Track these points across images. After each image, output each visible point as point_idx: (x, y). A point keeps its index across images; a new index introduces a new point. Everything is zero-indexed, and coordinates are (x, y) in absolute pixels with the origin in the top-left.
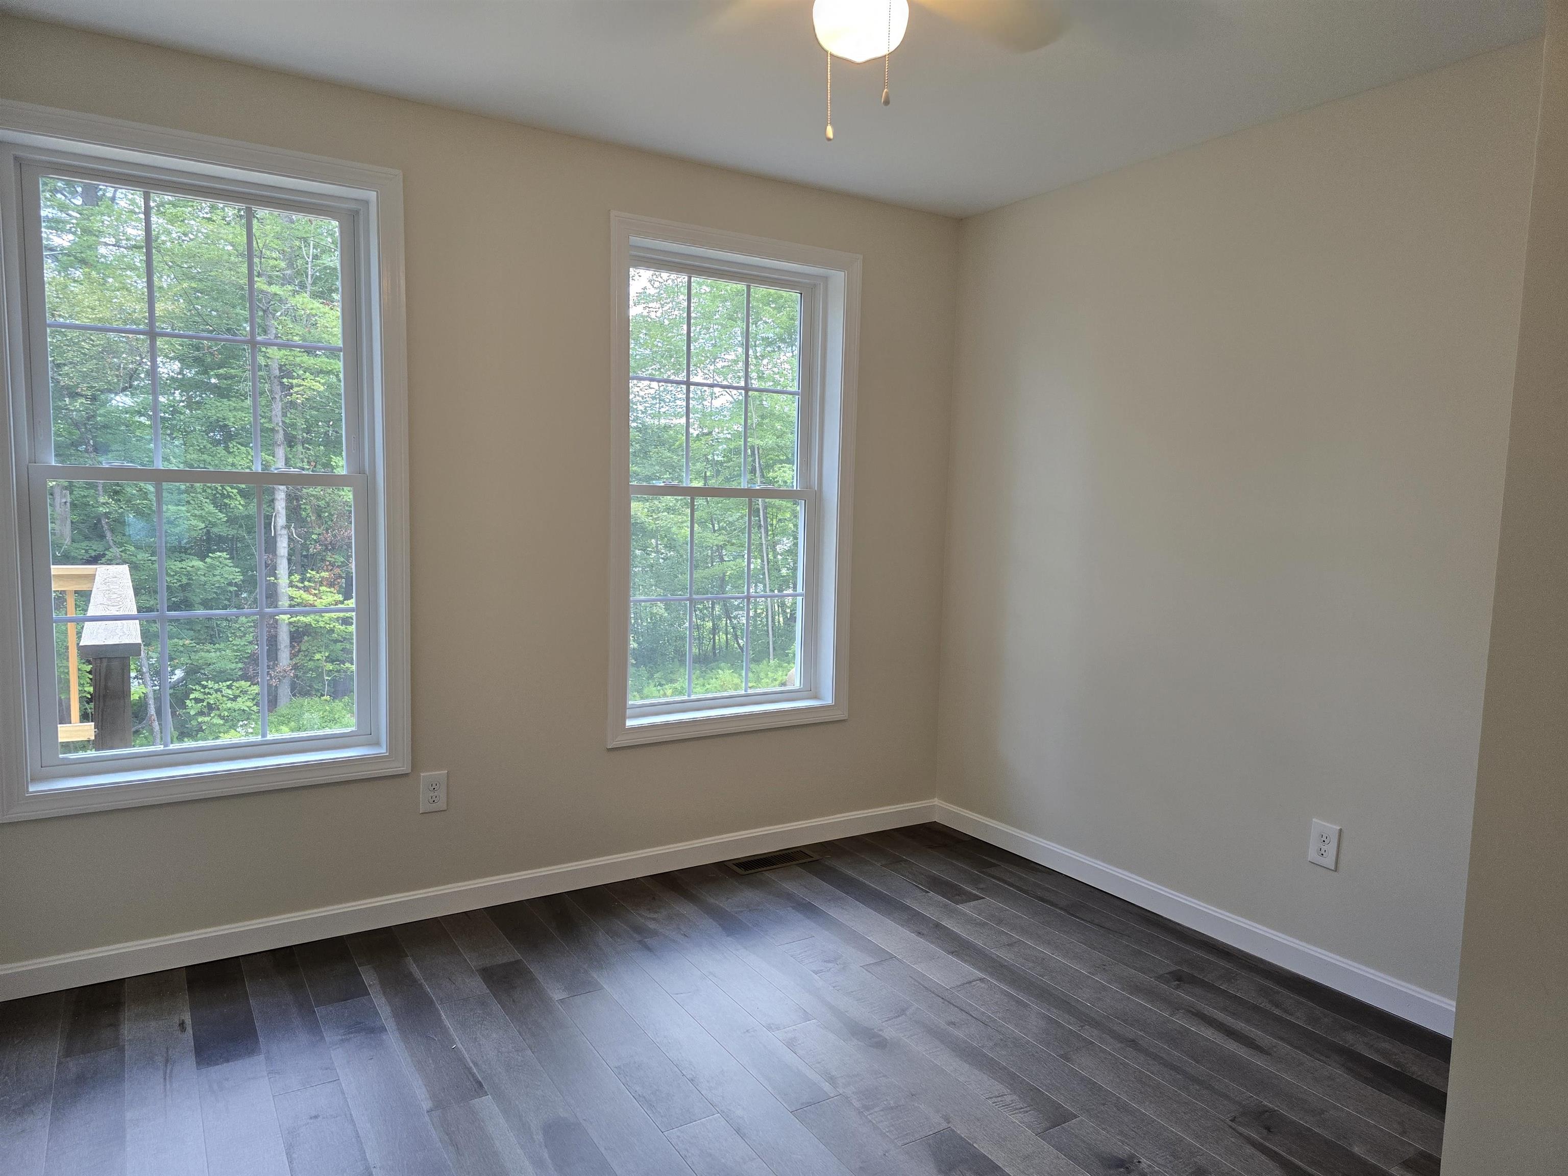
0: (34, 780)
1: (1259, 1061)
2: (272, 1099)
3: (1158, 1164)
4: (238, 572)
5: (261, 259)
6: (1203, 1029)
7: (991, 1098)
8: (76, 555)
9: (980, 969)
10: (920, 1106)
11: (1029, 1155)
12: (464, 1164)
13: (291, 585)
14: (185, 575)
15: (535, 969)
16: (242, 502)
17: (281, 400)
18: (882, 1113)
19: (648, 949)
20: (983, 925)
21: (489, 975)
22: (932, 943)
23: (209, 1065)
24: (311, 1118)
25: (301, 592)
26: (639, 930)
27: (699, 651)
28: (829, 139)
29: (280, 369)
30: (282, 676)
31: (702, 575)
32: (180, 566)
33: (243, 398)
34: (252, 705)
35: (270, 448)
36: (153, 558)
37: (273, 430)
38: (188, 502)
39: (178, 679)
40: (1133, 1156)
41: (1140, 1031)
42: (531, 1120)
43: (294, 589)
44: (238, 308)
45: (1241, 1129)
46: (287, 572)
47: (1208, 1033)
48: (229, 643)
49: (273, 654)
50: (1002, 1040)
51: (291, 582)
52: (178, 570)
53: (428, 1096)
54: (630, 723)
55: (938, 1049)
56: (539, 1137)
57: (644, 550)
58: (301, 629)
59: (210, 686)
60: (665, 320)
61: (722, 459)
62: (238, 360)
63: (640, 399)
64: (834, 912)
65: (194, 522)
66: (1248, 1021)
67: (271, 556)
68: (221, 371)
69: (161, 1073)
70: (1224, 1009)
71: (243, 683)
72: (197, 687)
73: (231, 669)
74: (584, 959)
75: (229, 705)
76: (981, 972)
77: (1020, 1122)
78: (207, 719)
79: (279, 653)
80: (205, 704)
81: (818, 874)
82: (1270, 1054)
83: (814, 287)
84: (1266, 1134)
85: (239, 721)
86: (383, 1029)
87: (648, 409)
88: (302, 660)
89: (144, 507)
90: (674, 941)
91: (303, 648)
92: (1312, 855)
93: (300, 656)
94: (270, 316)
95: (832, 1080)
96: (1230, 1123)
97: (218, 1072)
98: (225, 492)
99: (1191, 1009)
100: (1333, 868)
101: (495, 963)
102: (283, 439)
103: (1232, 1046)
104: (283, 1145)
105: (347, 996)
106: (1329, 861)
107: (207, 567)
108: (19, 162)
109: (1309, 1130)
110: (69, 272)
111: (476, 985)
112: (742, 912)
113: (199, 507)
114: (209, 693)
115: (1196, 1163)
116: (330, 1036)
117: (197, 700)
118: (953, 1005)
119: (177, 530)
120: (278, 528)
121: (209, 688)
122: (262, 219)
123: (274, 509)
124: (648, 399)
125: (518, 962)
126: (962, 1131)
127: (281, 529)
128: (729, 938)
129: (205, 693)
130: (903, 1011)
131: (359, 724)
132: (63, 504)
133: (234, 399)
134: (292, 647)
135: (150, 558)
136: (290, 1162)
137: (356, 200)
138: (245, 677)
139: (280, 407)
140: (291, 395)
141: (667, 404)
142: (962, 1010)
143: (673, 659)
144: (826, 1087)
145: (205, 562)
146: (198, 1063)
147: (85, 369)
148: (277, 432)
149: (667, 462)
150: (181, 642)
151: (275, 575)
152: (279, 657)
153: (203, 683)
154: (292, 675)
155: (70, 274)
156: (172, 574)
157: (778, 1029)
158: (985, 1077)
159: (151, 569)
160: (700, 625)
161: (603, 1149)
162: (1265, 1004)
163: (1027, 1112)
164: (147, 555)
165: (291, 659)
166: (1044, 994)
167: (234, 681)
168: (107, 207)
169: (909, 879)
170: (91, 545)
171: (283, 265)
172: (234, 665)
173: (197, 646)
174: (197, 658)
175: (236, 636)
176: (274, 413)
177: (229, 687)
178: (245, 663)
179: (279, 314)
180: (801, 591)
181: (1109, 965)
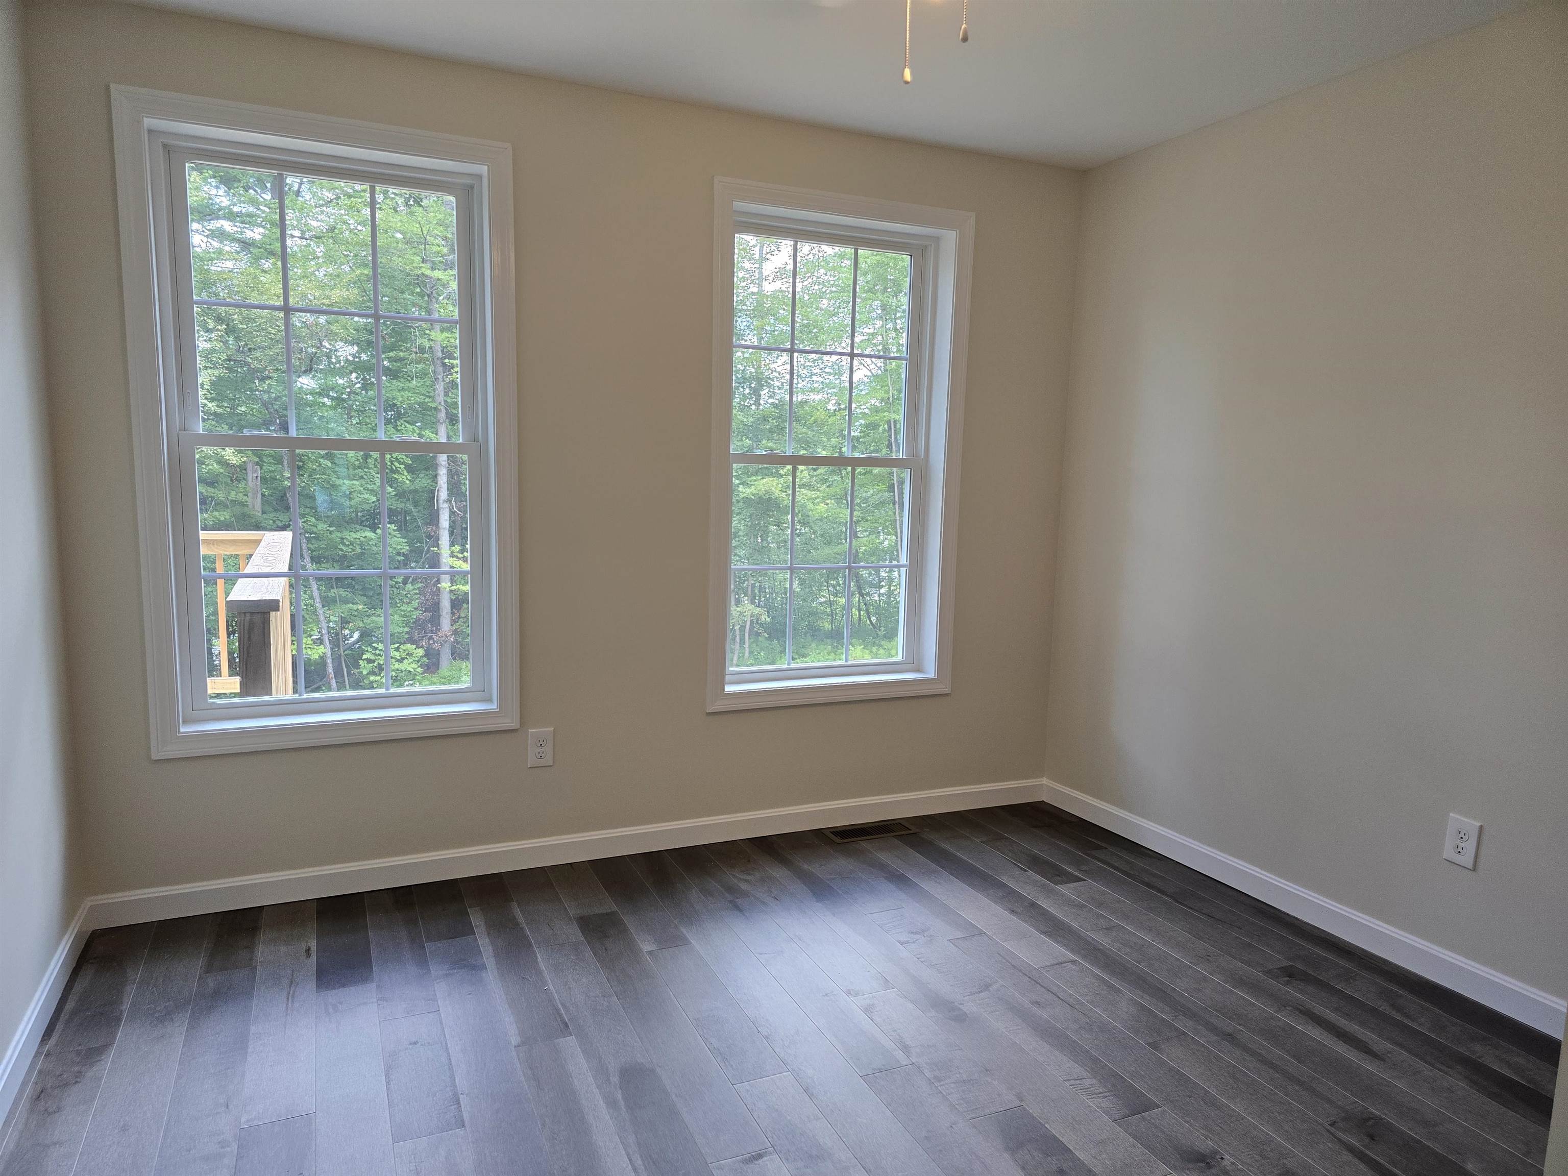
0: (186, 722)
1: (1369, 1066)
2: (378, 1024)
3: (1242, 1162)
4: (405, 543)
5: (425, 246)
6: (1310, 1028)
7: (1068, 1080)
8: (265, 525)
9: (1072, 951)
10: (994, 1082)
11: (1103, 1141)
12: (543, 1098)
13: (452, 555)
14: (359, 544)
15: (629, 921)
16: (409, 478)
17: (444, 381)
18: (953, 1085)
19: (737, 908)
20: (1082, 907)
21: (585, 923)
22: (1026, 921)
23: (327, 988)
24: (411, 1044)
25: (461, 562)
26: (731, 890)
27: (832, 626)
28: (907, 83)
29: (443, 351)
30: (443, 641)
31: (835, 551)
32: (355, 536)
33: (409, 378)
34: (417, 667)
35: (434, 426)
36: (332, 529)
37: (436, 409)
39: (354, 641)
40: (1216, 1152)
41: (1240, 1025)
42: (609, 1062)
43: (455, 559)
44: (407, 294)
45: (1340, 1134)
46: (448, 543)
47: (1316, 1033)
48: (397, 608)
49: (435, 620)
50: (1087, 1023)
51: (452, 552)
52: (352, 540)
53: (517, 1032)
54: (729, 689)
55: (1020, 1027)
56: (615, 1079)
57: (778, 526)
58: (460, 597)
59: (380, 648)
60: (805, 295)
61: (859, 434)
62: (407, 343)
63: (777, 375)
64: (927, 885)
65: (367, 496)
66: (1362, 1024)
67: (434, 528)
68: (391, 354)
69: (285, 993)
70: (1337, 1010)
71: (409, 646)
72: (369, 649)
73: (398, 633)
74: (676, 914)
75: (397, 666)
76: (1074, 955)
77: (1097, 1107)
78: (377, 678)
79: (441, 619)
80: (375, 664)
81: (912, 845)
82: (1383, 1060)
83: (924, 249)
84: (1367, 1141)
85: (405, 681)
86: (483, 967)
87: (785, 384)
88: (462, 626)
89: (324, 482)
90: (764, 903)
91: (463, 615)
92: (1448, 852)
93: (459, 622)
94: (434, 300)
95: (906, 1049)
96: (1329, 1127)
97: (333, 996)
98: (394, 468)
99: (1300, 1007)
100: (1471, 868)
101: (592, 913)
102: (445, 418)
103: (1341, 1049)
104: (383, 1067)
105: (454, 935)
106: (1467, 859)
107: (378, 538)
108: (167, 149)
109: (1418, 1141)
110: (260, 263)
111: (573, 932)
112: (834, 879)
113: (371, 481)
114: (379, 655)
115: (1284, 1164)
116: (436, 969)
117: (369, 661)
118: (1040, 984)
119: (353, 502)
120: (441, 501)
121: (379, 650)
122: (427, 207)
123: (437, 483)
124: (784, 375)
125: (613, 913)
126: (1034, 1110)
127: (443, 503)
128: (820, 904)
129: (375, 654)
130: (987, 987)
131: (473, 682)
132: (254, 478)
133: (402, 380)
134: (453, 614)
135: (328, 528)
136: (388, 1083)
137: (471, 175)
138: (411, 641)
139: (442, 387)
140: (452, 374)
141: (803, 379)
142: (1049, 990)
143: (805, 633)
144: (900, 1055)
145: (376, 534)
146: (318, 987)
147: (271, 353)
148: (440, 410)
149: (802, 437)
150: (355, 607)
151: (438, 546)
152: (441, 622)
153: (374, 645)
154: (452, 640)
155: (261, 265)
156: (347, 543)
157: (857, 994)
158: (1065, 1059)
159: (330, 539)
160: (833, 601)
161: (674, 1096)
162: (1384, 1007)
163: (1106, 1097)
164: (326, 526)
165: (452, 625)
166: (1140, 982)
167: (401, 644)
168: (291, 201)
169: (1008, 856)
170: (278, 516)
171: (445, 250)
172: (402, 629)
173: (369, 611)
174: (369, 622)
175: (404, 602)
176: (437, 392)
177: (397, 649)
178: (411, 627)
179: (441, 298)
180: (905, 562)
181: (1214, 955)
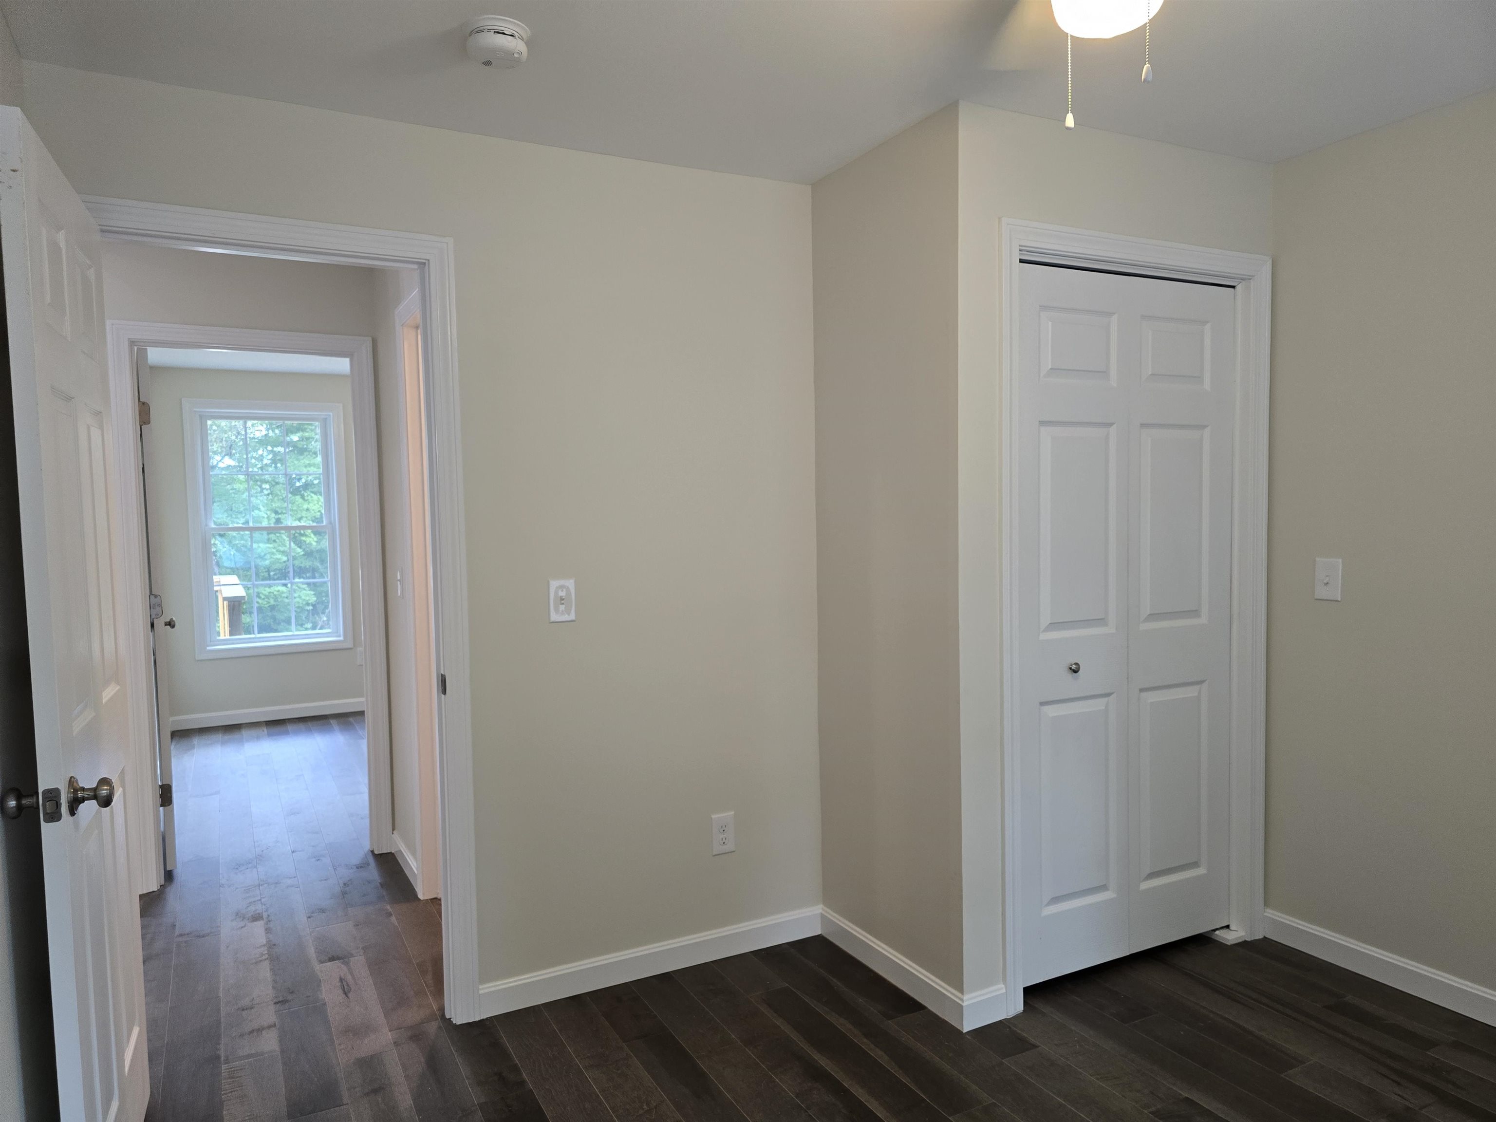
0: (208, 646)
38: (274, 541)
108: (201, 417)
